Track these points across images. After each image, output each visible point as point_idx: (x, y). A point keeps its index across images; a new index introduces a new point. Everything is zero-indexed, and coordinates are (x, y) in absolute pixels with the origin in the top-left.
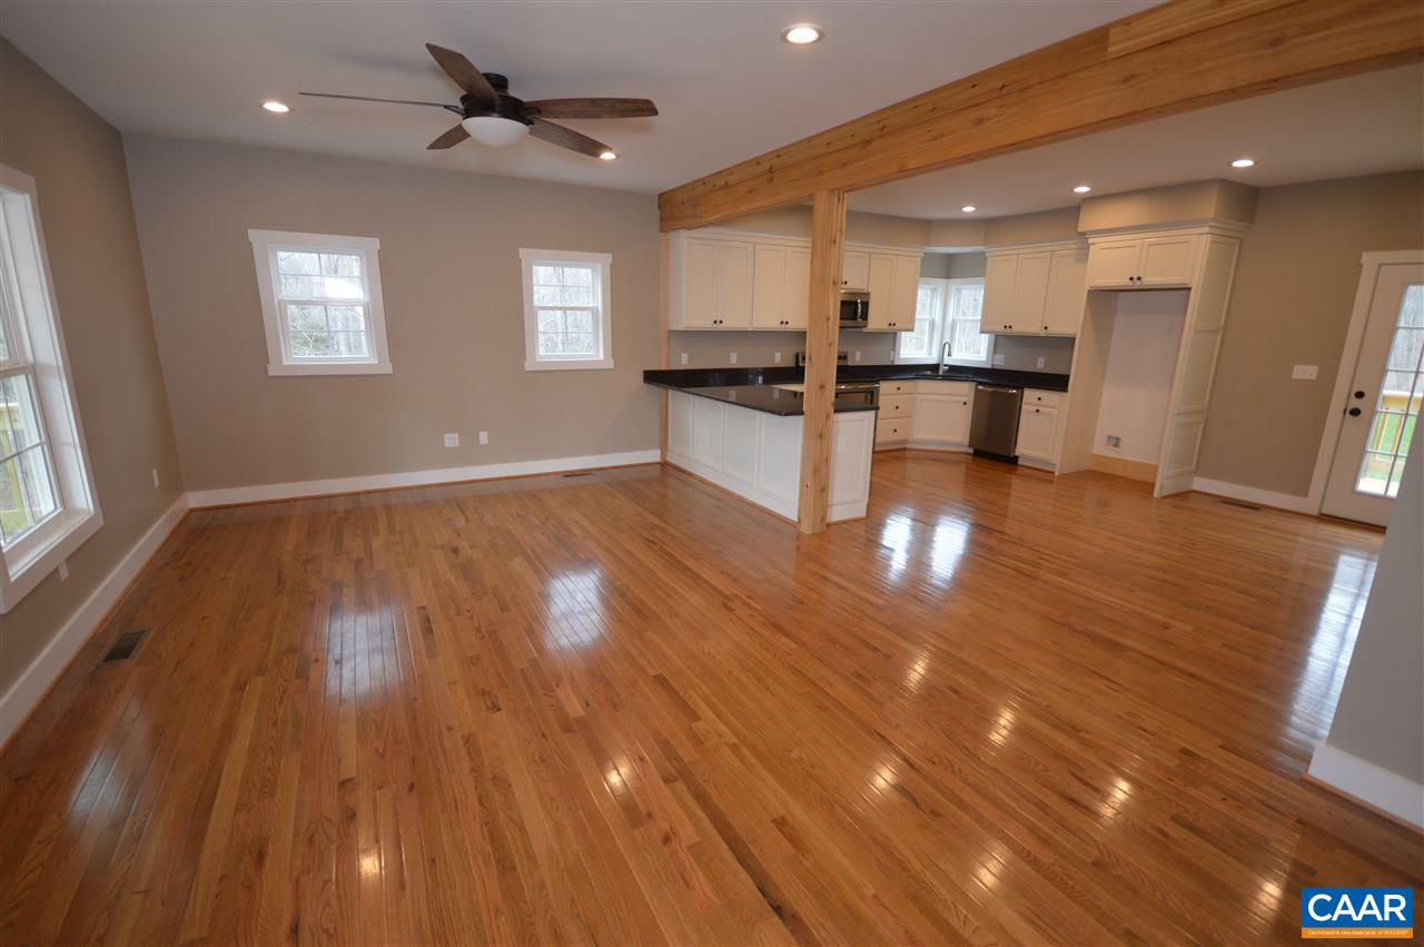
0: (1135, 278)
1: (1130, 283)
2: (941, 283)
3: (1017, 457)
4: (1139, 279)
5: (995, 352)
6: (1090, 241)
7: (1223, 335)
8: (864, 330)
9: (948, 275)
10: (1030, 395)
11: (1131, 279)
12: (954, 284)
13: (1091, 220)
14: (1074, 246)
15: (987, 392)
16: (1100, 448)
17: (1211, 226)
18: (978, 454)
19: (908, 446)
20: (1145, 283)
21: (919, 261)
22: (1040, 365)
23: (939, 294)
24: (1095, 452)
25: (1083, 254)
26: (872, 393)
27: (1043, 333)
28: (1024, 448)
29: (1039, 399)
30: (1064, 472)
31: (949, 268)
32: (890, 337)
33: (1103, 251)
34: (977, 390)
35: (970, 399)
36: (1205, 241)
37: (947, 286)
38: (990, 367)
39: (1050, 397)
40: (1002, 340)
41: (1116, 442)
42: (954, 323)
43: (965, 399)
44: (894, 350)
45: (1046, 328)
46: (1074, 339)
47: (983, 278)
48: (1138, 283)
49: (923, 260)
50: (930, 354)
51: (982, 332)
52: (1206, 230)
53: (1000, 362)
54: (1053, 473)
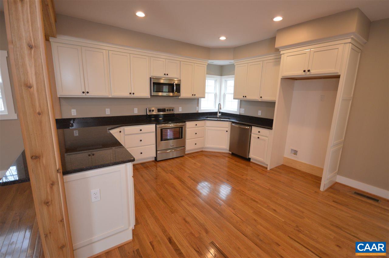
0: (307, 71)
1: (304, 73)
2: (218, 77)
3: (250, 158)
4: (309, 71)
5: (240, 107)
6: (282, 52)
7: (352, 102)
8: (180, 97)
9: (221, 75)
10: (255, 130)
11: (304, 71)
12: (224, 78)
13: (282, 41)
14: (273, 58)
15: (237, 127)
16: (287, 154)
17: (352, 38)
18: (233, 154)
19: (204, 150)
20: (312, 73)
21: (206, 66)
22: (259, 114)
23: (218, 83)
24: (285, 156)
25: (278, 60)
26: (182, 128)
27: (260, 100)
28: (253, 155)
29: (259, 132)
30: (272, 168)
31: (222, 71)
32: (195, 100)
33: (288, 57)
34: (232, 126)
35: (229, 129)
36: (348, 47)
37: (221, 79)
38: (238, 114)
39: (264, 131)
40: (244, 102)
41: (295, 152)
42: (224, 95)
43: (227, 129)
44: (198, 106)
45: (261, 97)
46: (275, 103)
47: (233, 76)
48: (308, 73)
49: (207, 65)
50: (215, 107)
51: (234, 99)
52: (349, 40)
53: (243, 112)
54: (267, 168)
